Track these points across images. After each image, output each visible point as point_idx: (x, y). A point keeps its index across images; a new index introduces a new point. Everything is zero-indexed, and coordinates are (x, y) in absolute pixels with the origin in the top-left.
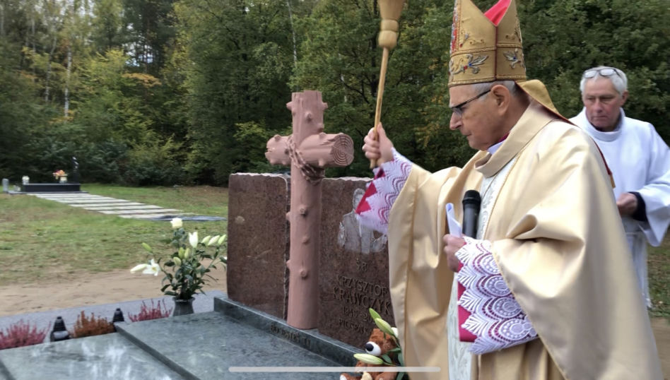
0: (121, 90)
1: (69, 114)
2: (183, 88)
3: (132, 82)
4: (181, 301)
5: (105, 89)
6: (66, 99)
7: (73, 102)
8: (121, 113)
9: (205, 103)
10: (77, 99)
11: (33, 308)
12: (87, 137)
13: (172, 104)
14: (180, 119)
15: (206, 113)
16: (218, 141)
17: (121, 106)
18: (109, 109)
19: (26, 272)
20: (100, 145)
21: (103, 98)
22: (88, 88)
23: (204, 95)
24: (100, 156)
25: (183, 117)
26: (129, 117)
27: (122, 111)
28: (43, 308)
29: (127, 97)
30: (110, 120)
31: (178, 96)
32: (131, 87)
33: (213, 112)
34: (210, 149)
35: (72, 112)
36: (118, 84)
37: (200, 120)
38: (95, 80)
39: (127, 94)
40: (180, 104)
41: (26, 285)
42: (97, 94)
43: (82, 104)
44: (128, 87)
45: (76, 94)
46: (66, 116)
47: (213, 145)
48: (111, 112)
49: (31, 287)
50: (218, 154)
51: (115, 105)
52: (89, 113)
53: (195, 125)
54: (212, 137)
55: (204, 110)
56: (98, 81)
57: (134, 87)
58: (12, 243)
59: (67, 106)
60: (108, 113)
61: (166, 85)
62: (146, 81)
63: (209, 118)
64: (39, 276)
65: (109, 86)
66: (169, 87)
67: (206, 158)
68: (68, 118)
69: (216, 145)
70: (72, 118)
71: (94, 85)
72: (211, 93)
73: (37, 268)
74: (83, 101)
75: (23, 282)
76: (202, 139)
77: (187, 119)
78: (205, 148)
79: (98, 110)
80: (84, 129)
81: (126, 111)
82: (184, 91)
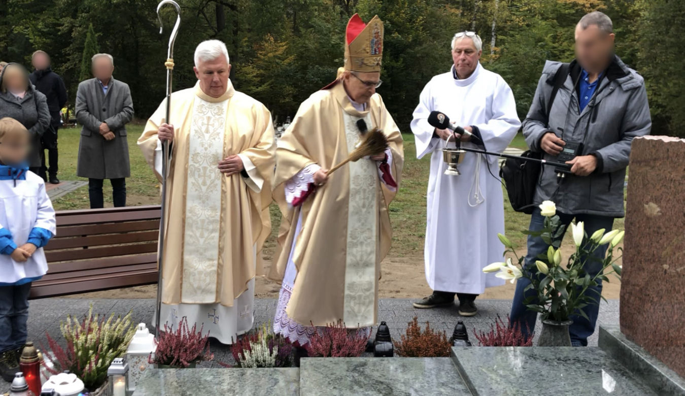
0: (557, 19)
1: (495, 52)
2: (634, 10)
3: (570, 8)
4: (551, 323)
5: (538, 18)
6: (493, 34)
7: (500, 37)
8: (554, 48)
9: (663, 28)
10: (505, 34)
11: (391, 292)
12: (513, 78)
13: (620, 32)
14: (628, 51)
15: (663, 42)
16: (677, 79)
17: (555, 38)
18: (540, 44)
19: (404, 242)
20: (527, 88)
21: (534, 31)
22: (518, 19)
23: (662, 18)
24: (526, 101)
25: (631, 49)
26: (564, 51)
27: (556, 45)
28: (401, 293)
29: (564, 27)
30: (541, 57)
31: (628, 21)
32: (569, 14)
33: (672, 40)
34: (665, 90)
35: (498, 49)
36: (553, 12)
37: (654, 51)
38: (527, 8)
39: (564, 24)
40: (630, 32)
41: (397, 259)
42: (528, 25)
43: (509, 39)
44: (565, 14)
45: (504, 27)
46: (492, 55)
47: (670, 85)
48: (542, 47)
49: (402, 262)
50: (677, 97)
51: (548, 38)
52: (517, 49)
53: (647, 58)
54: (670, 74)
55: (660, 37)
56: (530, 10)
57: (573, 15)
58: (402, 204)
59: (493, 43)
60: (539, 49)
61: (613, 8)
62: (588, 5)
63: (667, 48)
64: (414, 249)
65: (542, 15)
66: (617, 12)
67: (660, 101)
68: (494, 56)
69: (675, 84)
70: (498, 56)
71: (525, 16)
72: (671, 14)
73: (416, 238)
74: (512, 36)
75: (396, 254)
76: (655, 77)
77: (638, 50)
78: (660, 88)
79: (527, 45)
80: (510, 69)
81: (561, 45)
82: (636, 14)
